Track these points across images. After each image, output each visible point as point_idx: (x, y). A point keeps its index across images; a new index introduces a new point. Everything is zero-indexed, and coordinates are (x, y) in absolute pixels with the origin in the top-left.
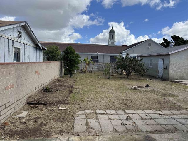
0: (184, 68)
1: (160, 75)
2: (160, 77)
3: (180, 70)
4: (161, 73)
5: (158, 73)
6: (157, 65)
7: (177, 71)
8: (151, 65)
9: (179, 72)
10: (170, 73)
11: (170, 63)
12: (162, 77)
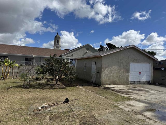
0: (116, 71)
1: (94, 79)
2: (94, 82)
3: (112, 74)
4: (94, 77)
5: (92, 77)
6: (90, 69)
7: (110, 75)
8: (85, 69)
9: (111, 76)
10: (102, 77)
11: (102, 66)
12: (95, 82)
